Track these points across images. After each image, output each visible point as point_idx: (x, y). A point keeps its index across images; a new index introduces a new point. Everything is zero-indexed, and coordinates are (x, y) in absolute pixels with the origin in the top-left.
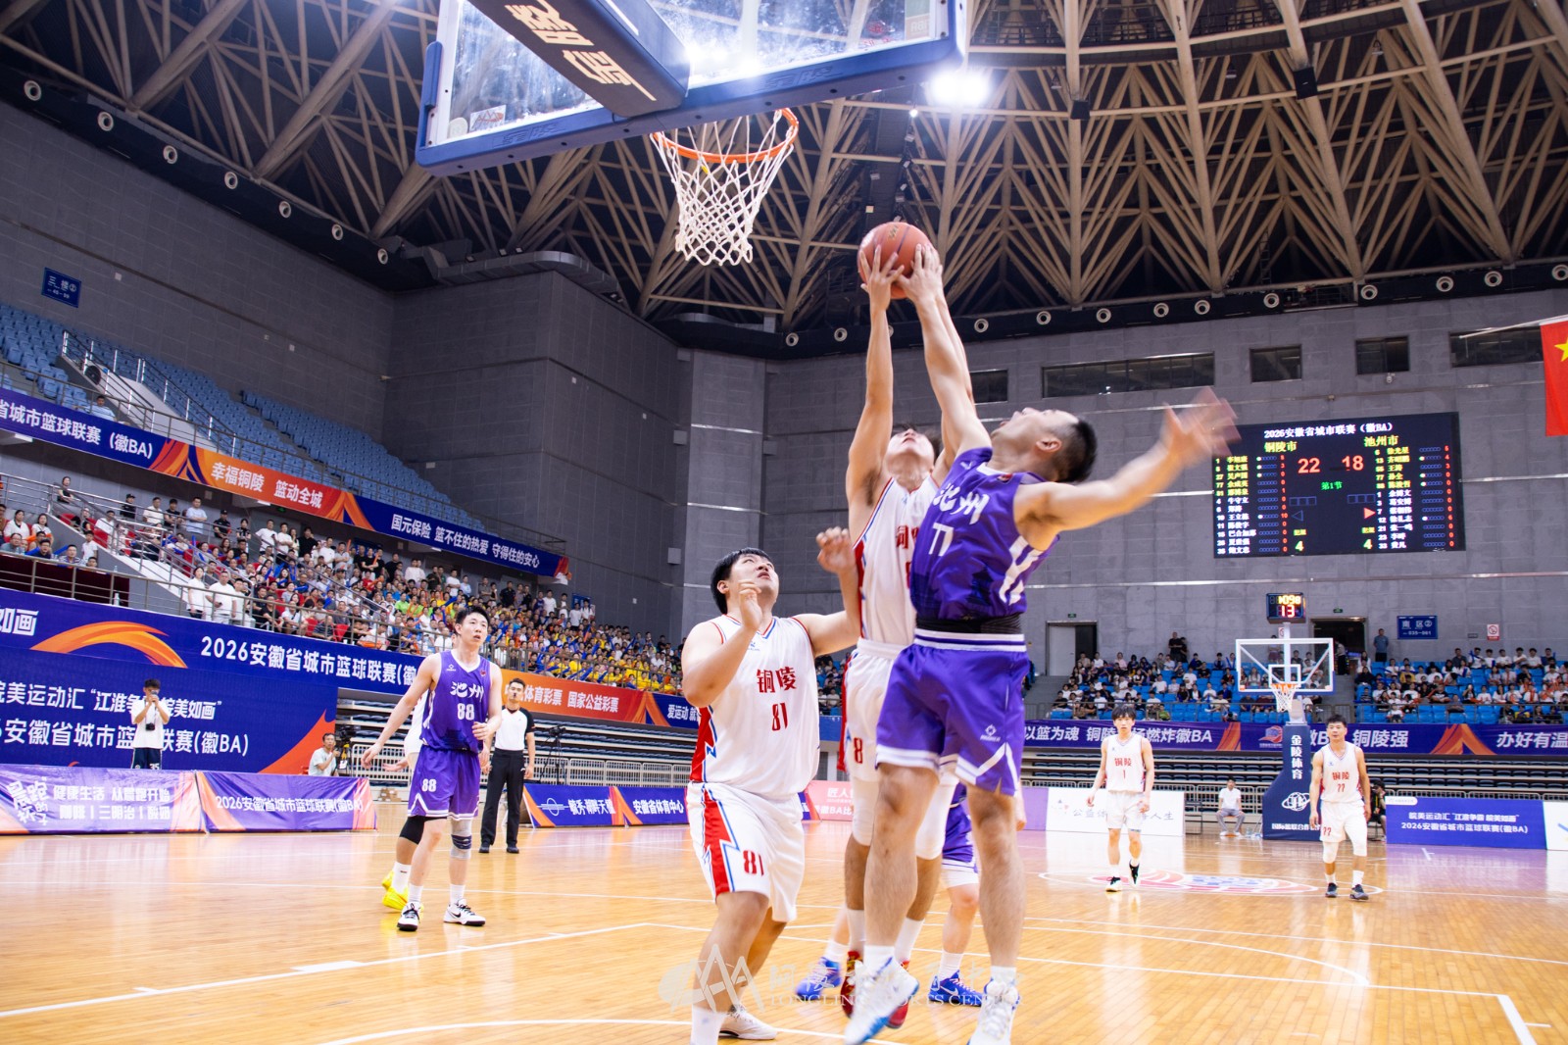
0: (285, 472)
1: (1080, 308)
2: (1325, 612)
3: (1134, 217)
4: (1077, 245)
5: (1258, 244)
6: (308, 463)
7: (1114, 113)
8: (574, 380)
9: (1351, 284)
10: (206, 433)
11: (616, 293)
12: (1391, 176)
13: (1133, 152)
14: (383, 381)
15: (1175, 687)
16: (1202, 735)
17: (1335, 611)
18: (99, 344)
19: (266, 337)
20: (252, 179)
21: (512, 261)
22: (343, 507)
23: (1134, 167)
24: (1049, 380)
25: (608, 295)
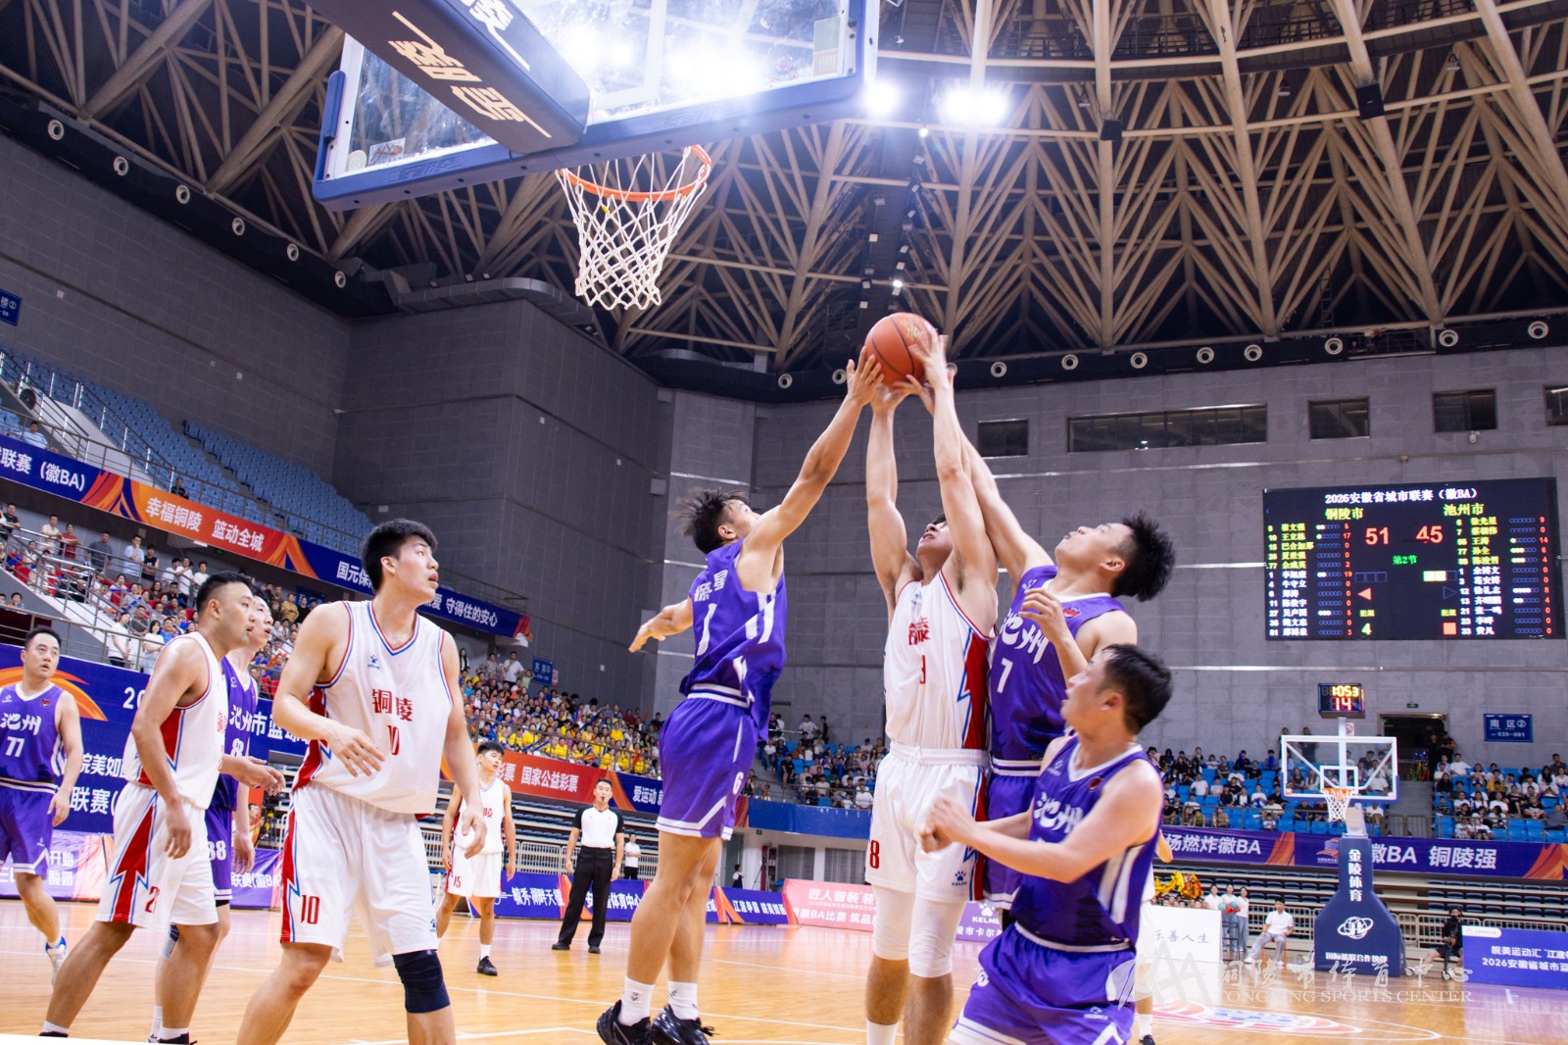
0: (224, 511)
1: (1112, 352)
2: (1398, 708)
3: (1174, 250)
4: (1108, 280)
5: (1318, 282)
6: (250, 502)
7: (1152, 133)
8: (542, 420)
9: (1428, 328)
10: (143, 466)
11: (592, 325)
12: (1473, 206)
13: (1174, 177)
14: (335, 415)
15: (1217, 789)
16: (1249, 846)
17: (1409, 706)
18: (36, 366)
19: (213, 363)
20: (205, 193)
21: (479, 287)
22: (285, 552)
23: (1175, 194)
24: (1075, 433)
25: (582, 327)
